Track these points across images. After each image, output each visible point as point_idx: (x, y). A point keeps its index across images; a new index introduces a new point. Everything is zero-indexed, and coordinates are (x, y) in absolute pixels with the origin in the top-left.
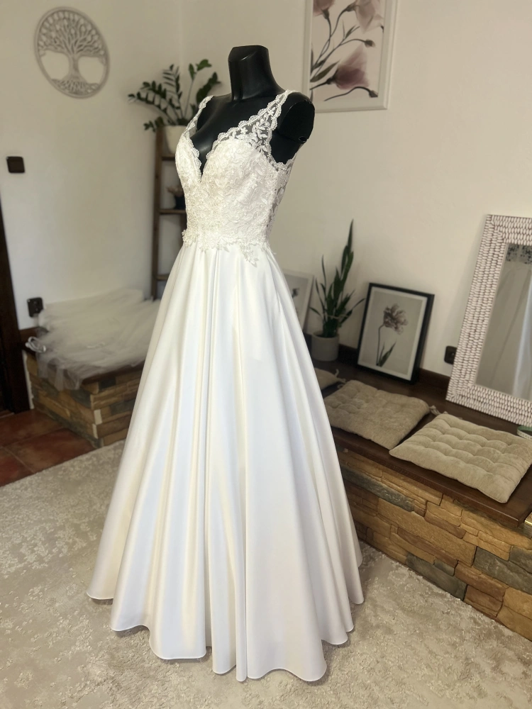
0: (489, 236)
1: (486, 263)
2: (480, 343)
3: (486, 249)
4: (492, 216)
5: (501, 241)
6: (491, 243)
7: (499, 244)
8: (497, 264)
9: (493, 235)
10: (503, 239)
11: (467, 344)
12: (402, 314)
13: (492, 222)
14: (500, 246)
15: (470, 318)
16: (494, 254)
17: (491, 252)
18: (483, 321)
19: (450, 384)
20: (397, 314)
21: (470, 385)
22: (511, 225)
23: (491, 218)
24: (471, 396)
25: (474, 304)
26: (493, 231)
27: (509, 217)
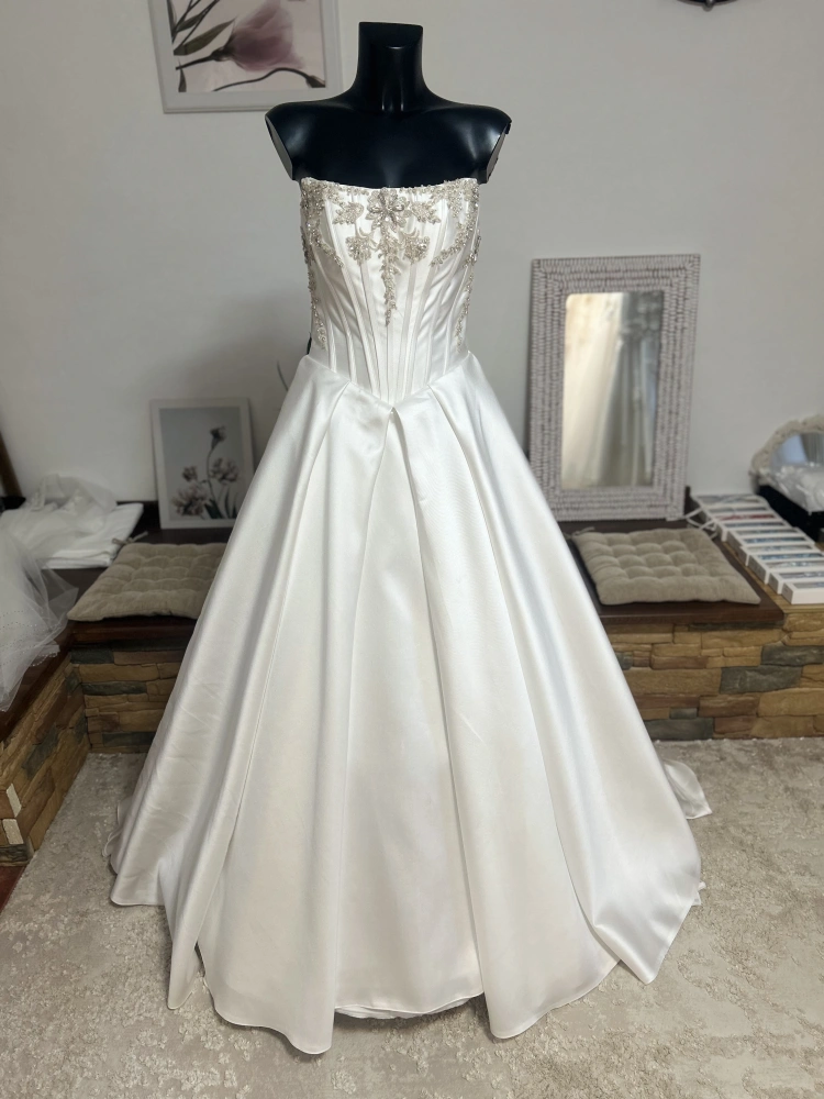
0: (543, 290)
1: (545, 326)
3: (542, 306)
4: (539, 261)
6: (546, 298)
7: (558, 298)
9: (547, 287)
10: (561, 291)
11: (543, 441)
13: (542, 269)
14: (560, 301)
15: (540, 406)
17: (549, 309)
22: (567, 270)
23: (539, 263)
24: (563, 507)
25: (541, 385)
26: (546, 282)
27: (562, 260)
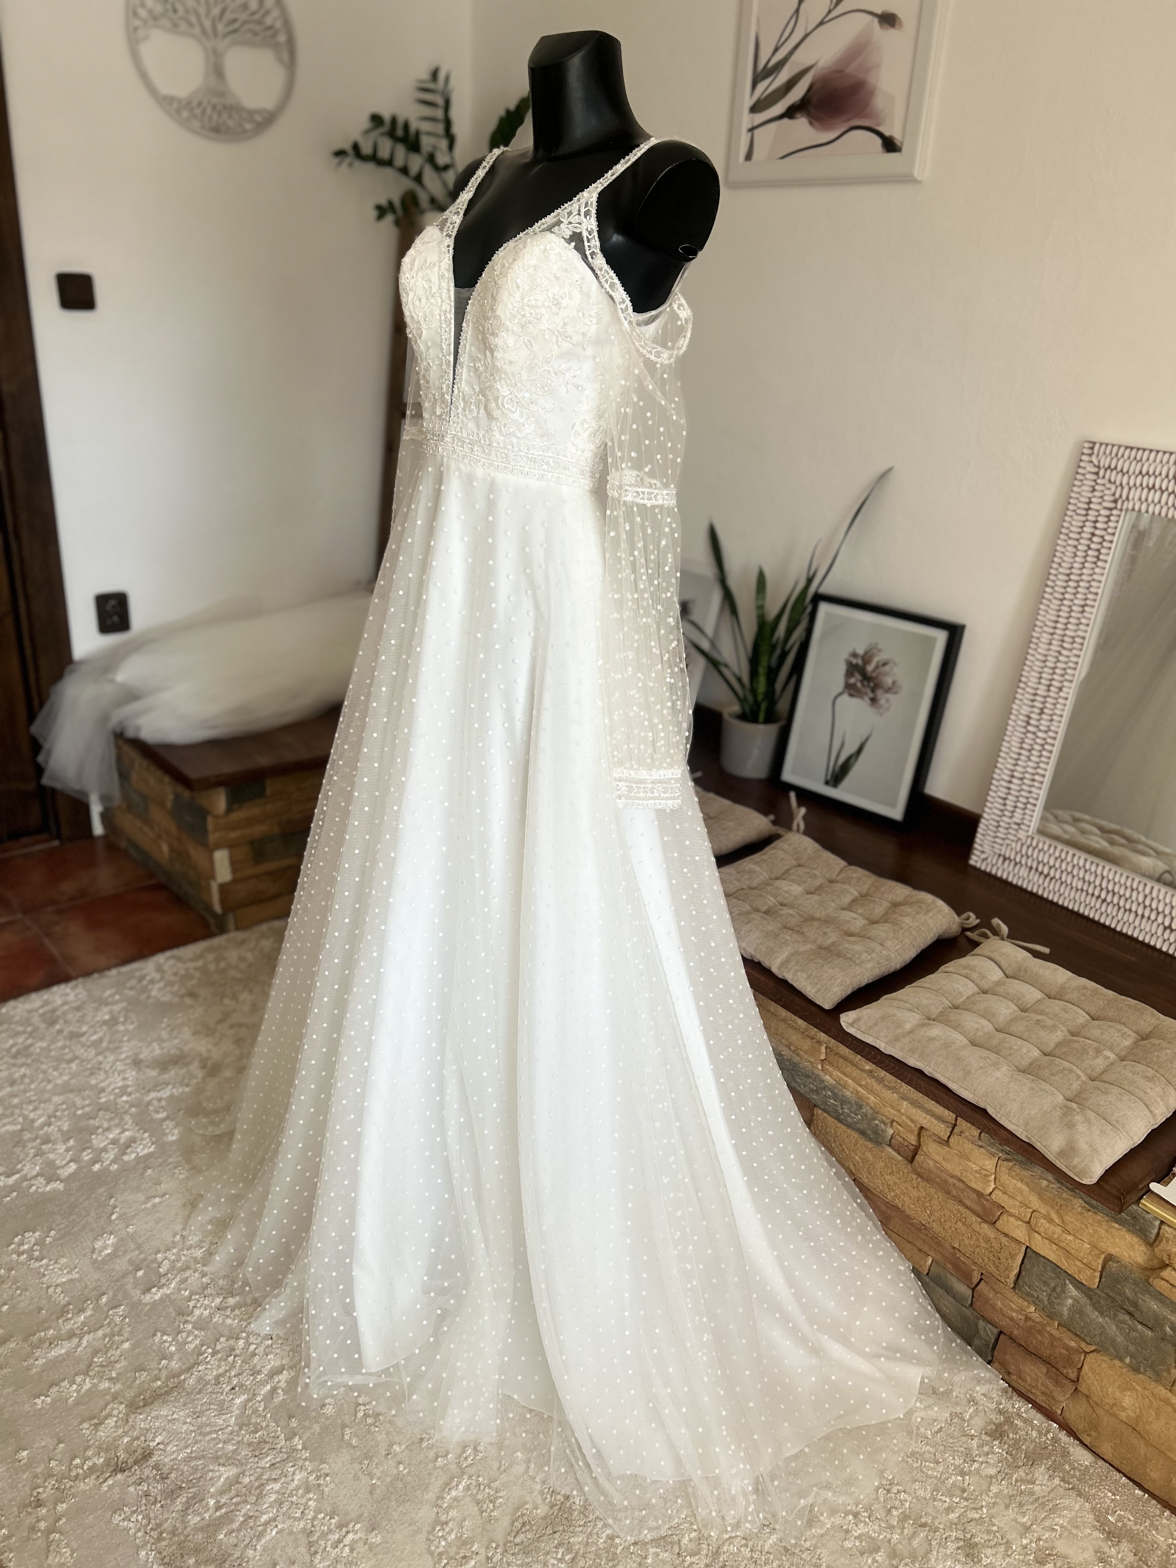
0: (1088, 494)
1: (1075, 555)
2: (1049, 741)
3: (1077, 521)
4: (1094, 443)
5: (1112, 505)
6: (1089, 509)
7: (1107, 513)
8: (1097, 557)
9: (1094, 490)
10: (1115, 501)
11: (1023, 742)
12: (887, 668)
13: (1094, 459)
14: (1108, 518)
15: (1033, 682)
16: (1093, 534)
17: (1088, 529)
18: (1060, 689)
19: (980, 830)
20: (877, 667)
21: (1022, 834)
22: (1135, 467)
23: (1092, 448)
24: (1023, 862)
25: (1042, 648)
26: (1095, 481)
27: (1132, 448)
